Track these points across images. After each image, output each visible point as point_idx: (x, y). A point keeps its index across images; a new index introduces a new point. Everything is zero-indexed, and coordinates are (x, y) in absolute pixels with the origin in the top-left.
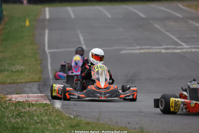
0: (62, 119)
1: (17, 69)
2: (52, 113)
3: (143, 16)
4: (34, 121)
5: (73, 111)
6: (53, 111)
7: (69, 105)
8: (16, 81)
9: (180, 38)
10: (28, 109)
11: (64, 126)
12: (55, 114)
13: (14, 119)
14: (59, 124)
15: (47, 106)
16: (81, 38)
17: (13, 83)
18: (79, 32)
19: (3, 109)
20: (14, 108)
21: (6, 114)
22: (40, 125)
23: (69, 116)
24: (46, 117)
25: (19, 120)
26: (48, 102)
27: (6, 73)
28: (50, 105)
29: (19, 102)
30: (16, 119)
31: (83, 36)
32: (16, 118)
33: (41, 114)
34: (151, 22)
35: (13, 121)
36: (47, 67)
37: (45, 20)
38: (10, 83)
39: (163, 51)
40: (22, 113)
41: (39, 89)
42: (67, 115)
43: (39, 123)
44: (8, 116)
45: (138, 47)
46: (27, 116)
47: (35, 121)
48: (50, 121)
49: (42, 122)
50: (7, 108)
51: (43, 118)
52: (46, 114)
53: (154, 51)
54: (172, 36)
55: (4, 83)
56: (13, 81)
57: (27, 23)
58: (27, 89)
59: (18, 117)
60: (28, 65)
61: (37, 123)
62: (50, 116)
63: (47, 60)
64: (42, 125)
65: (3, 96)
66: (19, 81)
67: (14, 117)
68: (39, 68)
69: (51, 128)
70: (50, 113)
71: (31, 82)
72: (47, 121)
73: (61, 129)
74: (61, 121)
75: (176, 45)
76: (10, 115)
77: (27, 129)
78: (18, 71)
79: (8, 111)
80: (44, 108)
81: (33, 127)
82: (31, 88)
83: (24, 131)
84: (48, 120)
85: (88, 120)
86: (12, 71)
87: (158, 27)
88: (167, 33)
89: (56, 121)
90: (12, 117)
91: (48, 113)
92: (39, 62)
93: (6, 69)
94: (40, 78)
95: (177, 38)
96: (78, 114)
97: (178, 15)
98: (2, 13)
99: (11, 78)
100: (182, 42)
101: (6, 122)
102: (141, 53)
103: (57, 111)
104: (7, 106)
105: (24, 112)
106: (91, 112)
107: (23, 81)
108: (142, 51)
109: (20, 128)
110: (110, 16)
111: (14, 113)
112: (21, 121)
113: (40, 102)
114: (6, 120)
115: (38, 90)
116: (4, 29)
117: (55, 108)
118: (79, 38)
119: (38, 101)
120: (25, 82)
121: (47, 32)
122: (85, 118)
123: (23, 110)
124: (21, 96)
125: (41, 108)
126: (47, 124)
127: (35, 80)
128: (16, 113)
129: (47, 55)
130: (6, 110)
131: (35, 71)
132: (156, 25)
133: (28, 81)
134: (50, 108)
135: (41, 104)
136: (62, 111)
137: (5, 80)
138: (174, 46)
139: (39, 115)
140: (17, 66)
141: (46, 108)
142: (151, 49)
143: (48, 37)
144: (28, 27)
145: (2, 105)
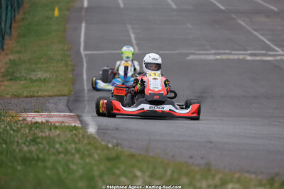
0: (96, 148)
1: (38, 76)
2: (82, 139)
3: (223, 8)
4: (55, 151)
5: (113, 137)
6: (83, 137)
7: (108, 129)
8: (36, 94)
9: (273, 41)
10: (47, 134)
11: (96, 157)
12: (86, 141)
13: (27, 146)
14: (90, 155)
15: (76, 130)
16: (133, 36)
17: (31, 97)
18: (129, 26)
19: (12, 132)
20: (27, 130)
21: (16, 139)
22: (62, 155)
23: (106, 144)
24: (73, 146)
25: (33, 148)
26: (78, 125)
27: (22, 82)
28: (81, 128)
29: (37, 123)
30: (30, 147)
31: (134, 33)
32: (29, 145)
33: (66, 141)
34: (233, 16)
36: (82, 75)
37: (81, 8)
38: (27, 97)
39: (249, 58)
40: (38, 138)
41: (67, 106)
42: (103, 143)
43: (62, 152)
44: (18, 142)
45: (213, 52)
46: (44, 142)
47: (57, 149)
49: (67, 152)
50: (18, 131)
51: (68, 146)
52: (73, 140)
53: (236, 57)
54: (261, 37)
55: (17, 96)
56: (32, 94)
57: (56, 13)
58: (50, 106)
59: (32, 143)
60: (55, 72)
61: (59, 153)
62: (79, 143)
63: (83, 65)
64: (65, 155)
65: (15, 115)
66: (40, 93)
67: (27, 143)
68: (71, 76)
69: (79, 161)
70: (79, 140)
71: (57, 95)
72: (73, 151)
73: (93, 162)
74: (93, 151)
75: (267, 51)
76: (20, 141)
77: (44, 161)
78: (40, 80)
79: (19, 135)
80: (71, 133)
81: (53, 158)
82: (56, 104)
83: (40, 164)
84: (76, 149)
85: (133, 151)
86: (31, 79)
87: (243, 23)
88: (256, 33)
89: (87, 151)
90: (25, 144)
91: (76, 139)
92: (70, 68)
93: (23, 76)
94: (70, 91)
95: (269, 40)
96: (119, 142)
97: (272, 8)
99: (29, 90)
100: (276, 45)
101: (14, 150)
102: (217, 60)
103: (90, 137)
104: (18, 128)
105: (42, 138)
106: (138, 140)
107: (46, 93)
108: (218, 57)
109: (33, 159)
110: (174, 6)
111: (27, 137)
112: (36, 150)
113: (67, 124)
114: (14, 147)
115: (66, 108)
117: (87, 132)
118: (130, 36)
119: (63, 122)
120: (49, 96)
121: (83, 25)
122: (130, 147)
123: (41, 134)
124: (41, 115)
125: (67, 133)
126: (74, 155)
127: (63, 94)
128: (31, 138)
129: (82, 59)
130: (16, 133)
131: (64, 81)
132: (239, 21)
133: (53, 94)
134: (79, 133)
135: (68, 126)
136: (96, 136)
137: (20, 92)
138: (264, 52)
139: (64, 142)
140: (39, 73)
141: (74, 132)
142: (231, 54)
143: (86, 34)
144: (57, 18)
145: (11, 127)
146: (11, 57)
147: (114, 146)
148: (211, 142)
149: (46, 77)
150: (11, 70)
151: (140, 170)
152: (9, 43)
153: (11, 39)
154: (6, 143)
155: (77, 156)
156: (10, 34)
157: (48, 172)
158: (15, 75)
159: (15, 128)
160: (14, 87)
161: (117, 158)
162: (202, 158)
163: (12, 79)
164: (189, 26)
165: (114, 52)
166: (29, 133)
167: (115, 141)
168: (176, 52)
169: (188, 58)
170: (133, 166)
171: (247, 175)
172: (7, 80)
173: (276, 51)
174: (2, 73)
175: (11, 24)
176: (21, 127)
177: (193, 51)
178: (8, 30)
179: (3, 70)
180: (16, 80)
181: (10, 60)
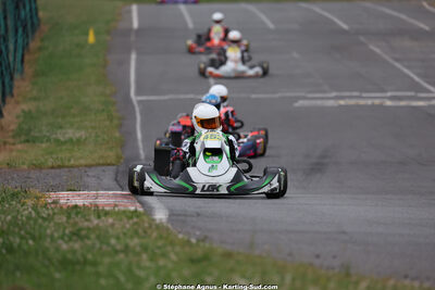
0: (172, 243)
1: (67, 136)
2: (149, 231)
3: (345, 27)
4: (110, 249)
5: (193, 227)
6: (150, 226)
7: (185, 215)
8: (67, 163)
9: (424, 77)
10: (96, 222)
11: (173, 257)
12: (155, 235)
13: (66, 242)
14: (164, 255)
15: (138, 217)
17: (59, 167)
19: (40, 221)
20: (65, 219)
21: (49, 231)
22: (122, 256)
23: (186, 238)
24: (136, 241)
25: (77, 246)
26: (140, 209)
27: (44, 145)
28: (144, 214)
29: (76, 206)
30: (71, 244)
32: (70, 239)
33: (125, 234)
34: (362, 38)
35: (65, 246)
36: (134, 133)
37: (130, 30)
38: (52, 168)
39: (389, 103)
40: (83, 229)
41: (116, 180)
42: (180, 236)
43: (122, 251)
44: (52, 236)
45: (334, 94)
46: (93, 236)
47: (113, 247)
48: (145, 248)
49: (126, 250)
50: (49, 219)
51: (128, 241)
52: (136, 232)
53: (369, 102)
54: (406, 71)
55: (38, 167)
56: (59, 163)
57: (91, 38)
58: (92, 181)
59: (75, 238)
60: (93, 128)
61: (116, 252)
63: (135, 118)
64: (127, 255)
65: (39, 194)
66: (72, 162)
67: (66, 238)
68: (117, 135)
69: (148, 264)
70: (145, 232)
71: (99, 165)
72: (138, 249)
73: (170, 265)
74: (169, 248)
75: (417, 92)
76: (56, 235)
77: (95, 264)
78: (71, 140)
79: (52, 224)
80: (131, 222)
81: (107, 260)
83: (89, 269)
84: (141, 246)
85: (228, 248)
86: (57, 141)
87: (378, 50)
88: (397, 65)
89: (159, 248)
90: (62, 238)
91: (140, 231)
92: (116, 122)
93: (45, 136)
94: (119, 157)
95: (419, 75)
97: (422, 26)
98: (37, 14)
99: (55, 156)
100: (429, 83)
101: (48, 249)
102: (341, 106)
103: (159, 227)
104: (49, 215)
105: (89, 229)
107: (82, 162)
108: (342, 102)
109: (78, 263)
110: (271, 26)
111: (65, 228)
112: (82, 248)
113: (122, 208)
114: (47, 243)
115: (115, 183)
116: (40, 49)
117: (154, 220)
119: (116, 205)
120: (90, 166)
121: (133, 56)
123: (86, 224)
124: (79, 195)
125: (125, 220)
126: (139, 254)
127: (109, 161)
128: (71, 229)
129: (133, 107)
130: (47, 223)
131: (108, 142)
132: (372, 47)
133: (93, 163)
134: (143, 221)
135: (124, 212)
136: (170, 226)
137: (43, 160)
138: (412, 94)
139: (121, 235)
140: (70, 131)
141: (135, 220)
142: (360, 97)
143: (137, 69)
144: (92, 46)
145: (38, 213)
146: (25, 107)
147: (198, 240)
148: (344, 233)
149: (81, 137)
150: (25, 127)
151: (243, 276)
152: (21, 85)
153: (23, 79)
154: (34, 238)
155: (144, 256)
156: (22, 72)
157: (103, 282)
158: (32, 133)
159: (44, 215)
160: (33, 153)
161: (206, 258)
162: (334, 257)
163: (28, 141)
164: (295, 55)
165: (182, 96)
166: (67, 222)
167: (198, 233)
168: (277, 95)
169: (296, 105)
170: (232, 270)
171: (407, 282)
172: (21, 143)
173: (429, 92)
174: (13, 131)
175: (23, 56)
176: (54, 214)
177: (303, 94)
178: (18, 66)
179: (13, 127)
180: (34, 142)
181: (23, 111)
